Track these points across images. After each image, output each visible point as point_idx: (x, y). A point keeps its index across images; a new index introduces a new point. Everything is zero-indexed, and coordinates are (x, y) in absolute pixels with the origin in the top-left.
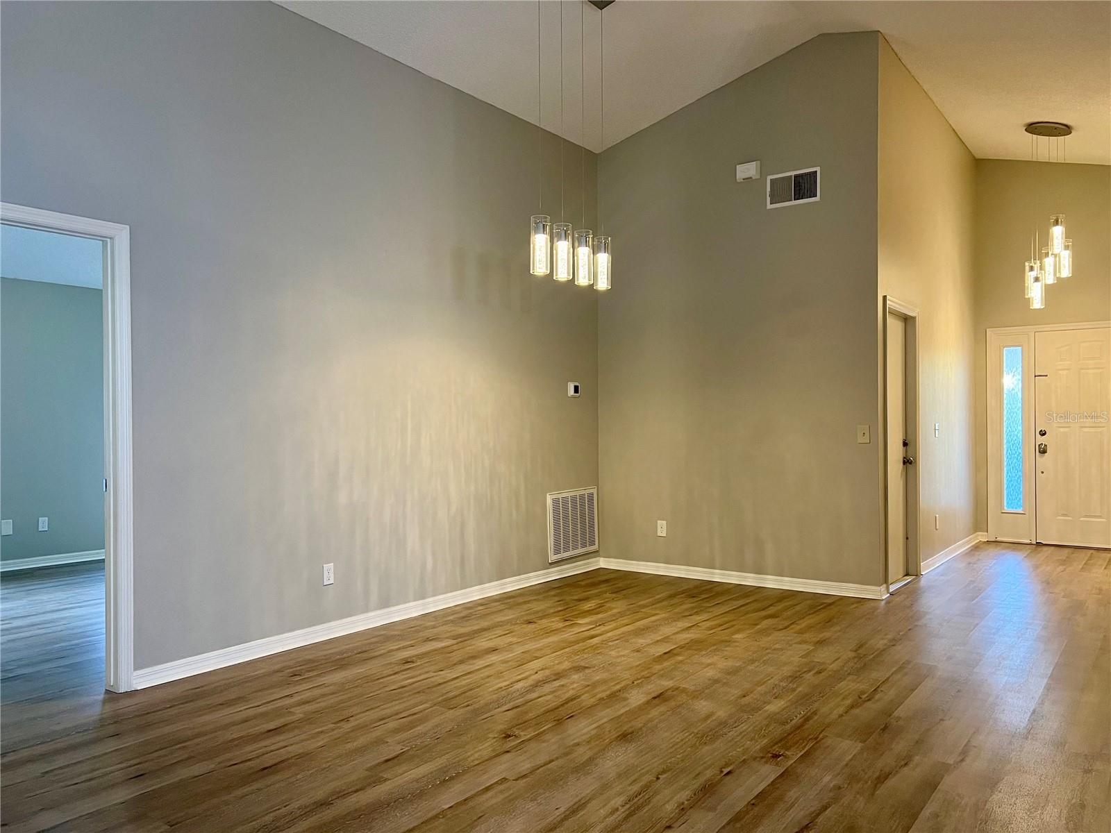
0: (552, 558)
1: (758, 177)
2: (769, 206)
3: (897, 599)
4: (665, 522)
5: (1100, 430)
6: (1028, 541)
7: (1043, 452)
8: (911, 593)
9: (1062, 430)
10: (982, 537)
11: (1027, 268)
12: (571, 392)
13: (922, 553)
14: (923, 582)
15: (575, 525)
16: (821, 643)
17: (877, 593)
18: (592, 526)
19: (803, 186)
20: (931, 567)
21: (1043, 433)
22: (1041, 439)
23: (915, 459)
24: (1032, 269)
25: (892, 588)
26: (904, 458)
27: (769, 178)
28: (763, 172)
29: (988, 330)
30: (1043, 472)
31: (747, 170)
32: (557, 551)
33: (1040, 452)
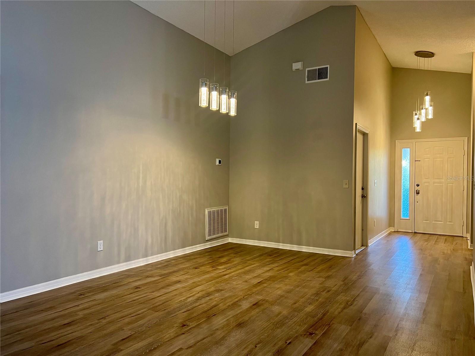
0: (207, 238)
1: (302, 69)
2: (307, 82)
3: (360, 257)
4: (258, 222)
5: (441, 184)
6: (411, 231)
7: (418, 193)
8: (364, 255)
9: (426, 184)
10: (392, 229)
11: (414, 114)
12: (218, 163)
13: (369, 236)
14: (369, 249)
15: (218, 223)
16: (328, 277)
17: (351, 254)
18: (226, 224)
19: (322, 74)
20: (372, 242)
21: (418, 185)
22: (417, 188)
23: (367, 195)
24: (416, 114)
25: (357, 252)
26: (362, 195)
27: (307, 69)
28: (304, 67)
29: (396, 141)
30: (417, 202)
31: (297, 66)
32: (210, 235)
33: (416, 193)
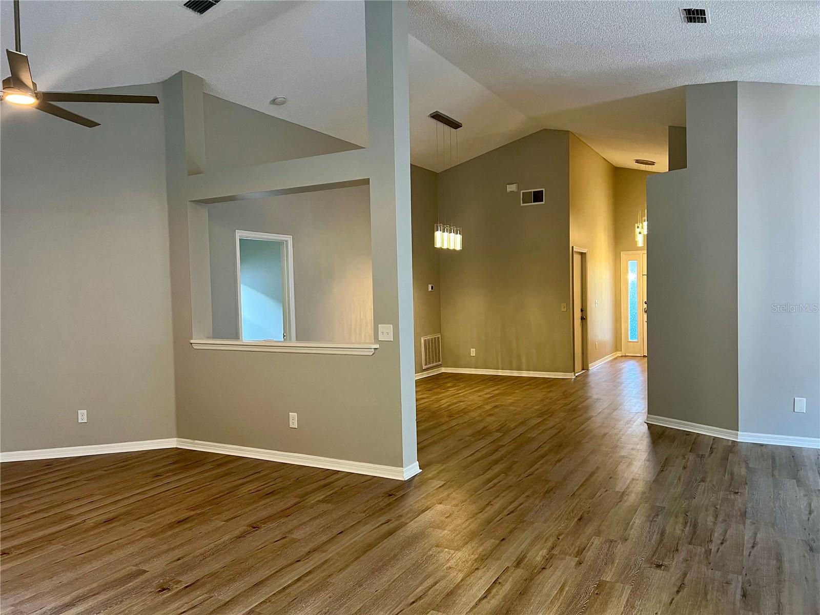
0: (424, 367)
1: (517, 191)
2: (522, 205)
3: (578, 378)
4: (474, 349)
7: (646, 312)
8: (585, 376)
10: (619, 354)
11: (636, 228)
12: (430, 289)
13: (589, 360)
14: (590, 372)
15: (432, 352)
17: (570, 376)
18: (439, 353)
19: (538, 197)
20: (593, 366)
21: (646, 303)
22: (645, 306)
23: (586, 317)
24: (638, 227)
25: (576, 375)
26: (581, 317)
27: (522, 192)
28: (519, 189)
29: (620, 253)
31: (511, 188)
32: (426, 365)
